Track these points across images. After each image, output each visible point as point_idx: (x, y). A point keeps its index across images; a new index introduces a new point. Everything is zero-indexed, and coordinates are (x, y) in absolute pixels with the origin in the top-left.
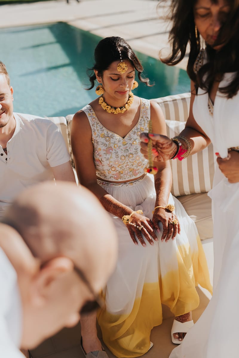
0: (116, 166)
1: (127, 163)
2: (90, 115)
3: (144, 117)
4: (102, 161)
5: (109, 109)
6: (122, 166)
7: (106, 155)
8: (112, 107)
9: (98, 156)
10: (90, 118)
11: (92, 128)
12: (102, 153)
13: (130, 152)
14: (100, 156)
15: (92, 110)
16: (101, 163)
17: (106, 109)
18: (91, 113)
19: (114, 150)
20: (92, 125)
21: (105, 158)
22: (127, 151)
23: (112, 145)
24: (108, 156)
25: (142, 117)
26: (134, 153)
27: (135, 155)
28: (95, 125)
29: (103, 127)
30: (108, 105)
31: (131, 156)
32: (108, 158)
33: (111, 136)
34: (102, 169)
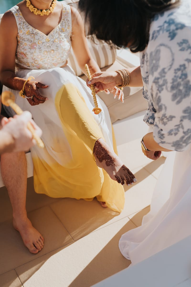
0: (39, 60)
1: (49, 57)
2: (17, 15)
3: (65, 20)
4: (27, 55)
5: (35, 11)
6: (44, 60)
7: (31, 50)
8: (38, 9)
9: (23, 50)
10: (17, 17)
11: (18, 26)
12: (27, 47)
13: (52, 48)
14: (25, 50)
15: (19, 11)
16: (26, 56)
17: (33, 11)
18: (18, 14)
19: (38, 46)
20: (19, 24)
21: (30, 52)
22: (49, 47)
23: (36, 41)
24: (33, 51)
25: (64, 20)
26: (55, 49)
27: (55, 52)
28: (22, 25)
29: (28, 25)
30: (34, 7)
31: (52, 52)
32: (32, 53)
33: (35, 33)
34: (26, 61)
